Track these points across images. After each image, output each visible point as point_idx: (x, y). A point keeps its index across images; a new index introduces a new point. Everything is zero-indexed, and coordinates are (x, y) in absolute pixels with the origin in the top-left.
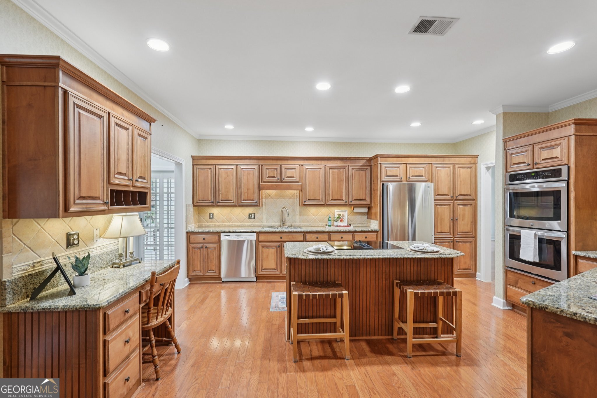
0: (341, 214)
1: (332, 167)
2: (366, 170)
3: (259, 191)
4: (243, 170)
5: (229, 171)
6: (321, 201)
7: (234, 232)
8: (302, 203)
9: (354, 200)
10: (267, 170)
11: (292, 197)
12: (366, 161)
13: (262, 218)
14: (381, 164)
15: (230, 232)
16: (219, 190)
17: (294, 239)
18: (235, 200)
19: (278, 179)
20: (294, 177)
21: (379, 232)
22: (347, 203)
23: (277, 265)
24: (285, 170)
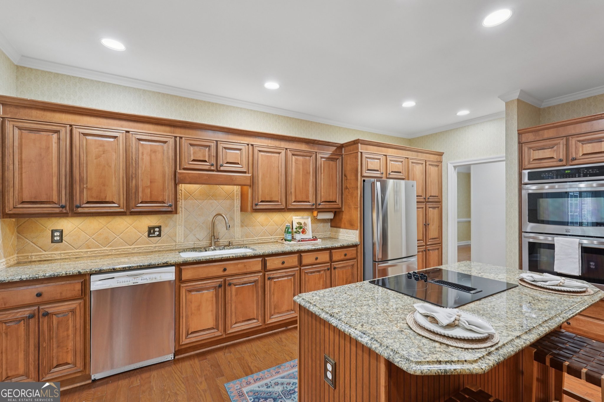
0: (302, 221)
1: (296, 153)
2: (336, 161)
3: (176, 185)
4: (142, 142)
5: (108, 142)
6: (280, 203)
7: (124, 270)
8: (252, 206)
9: (323, 202)
10: (192, 148)
11: (230, 197)
12: (335, 148)
13: (176, 235)
14: (361, 153)
15: (114, 271)
16: (81, 180)
17: (247, 269)
18: (123, 201)
19: (212, 165)
20: (238, 164)
21: (360, 246)
22: (314, 207)
23: (217, 320)
24: (224, 150)
